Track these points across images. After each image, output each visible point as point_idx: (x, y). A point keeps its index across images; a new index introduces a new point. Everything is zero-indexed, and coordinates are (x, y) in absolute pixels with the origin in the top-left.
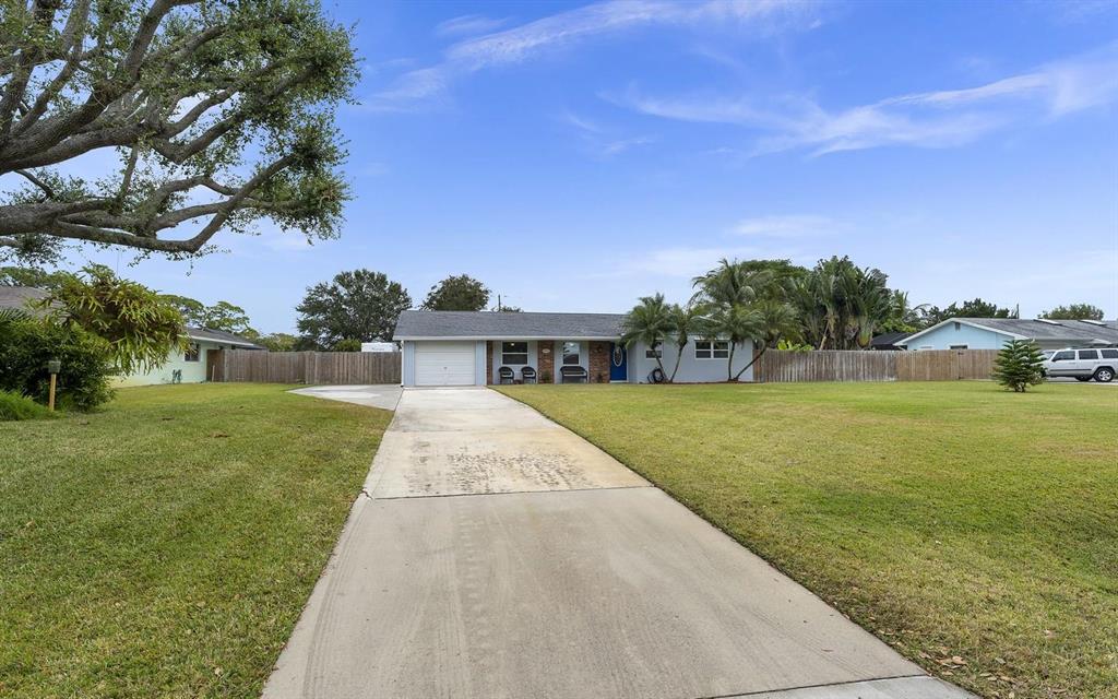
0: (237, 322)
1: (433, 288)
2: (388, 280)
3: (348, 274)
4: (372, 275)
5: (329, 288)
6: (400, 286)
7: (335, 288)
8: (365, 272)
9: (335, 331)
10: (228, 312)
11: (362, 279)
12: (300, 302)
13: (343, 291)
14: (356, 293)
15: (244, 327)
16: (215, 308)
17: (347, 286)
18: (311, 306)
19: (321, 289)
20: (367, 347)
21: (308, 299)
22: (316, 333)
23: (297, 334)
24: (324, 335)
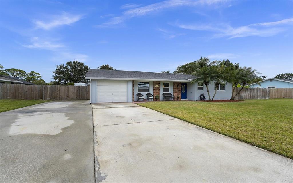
0: (38, 77)
1: (98, 68)
2: (84, 65)
3: (71, 62)
4: (79, 63)
5: (64, 66)
6: (88, 67)
7: (67, 67)
8: (76, 62)
9: (66, 80)
10: (34, 74)
11: (76, 64)
12: (55, 70)
13: (69, 68)
14: (73, 68)
15: (40, 79)
16: (30, 73)
17: (71, 66)
18: (58, 72)
19: (62, 66)
20: (76, 84)
21: (57, 70)
22: (60, 80)
23: (53, 80)
24: (63, 81)
